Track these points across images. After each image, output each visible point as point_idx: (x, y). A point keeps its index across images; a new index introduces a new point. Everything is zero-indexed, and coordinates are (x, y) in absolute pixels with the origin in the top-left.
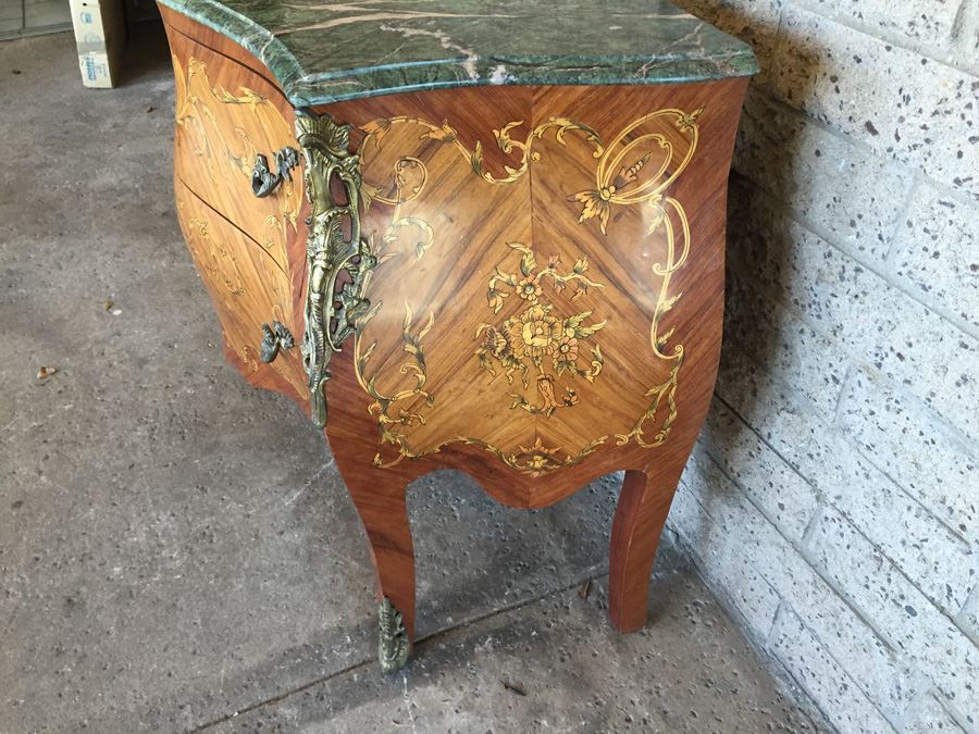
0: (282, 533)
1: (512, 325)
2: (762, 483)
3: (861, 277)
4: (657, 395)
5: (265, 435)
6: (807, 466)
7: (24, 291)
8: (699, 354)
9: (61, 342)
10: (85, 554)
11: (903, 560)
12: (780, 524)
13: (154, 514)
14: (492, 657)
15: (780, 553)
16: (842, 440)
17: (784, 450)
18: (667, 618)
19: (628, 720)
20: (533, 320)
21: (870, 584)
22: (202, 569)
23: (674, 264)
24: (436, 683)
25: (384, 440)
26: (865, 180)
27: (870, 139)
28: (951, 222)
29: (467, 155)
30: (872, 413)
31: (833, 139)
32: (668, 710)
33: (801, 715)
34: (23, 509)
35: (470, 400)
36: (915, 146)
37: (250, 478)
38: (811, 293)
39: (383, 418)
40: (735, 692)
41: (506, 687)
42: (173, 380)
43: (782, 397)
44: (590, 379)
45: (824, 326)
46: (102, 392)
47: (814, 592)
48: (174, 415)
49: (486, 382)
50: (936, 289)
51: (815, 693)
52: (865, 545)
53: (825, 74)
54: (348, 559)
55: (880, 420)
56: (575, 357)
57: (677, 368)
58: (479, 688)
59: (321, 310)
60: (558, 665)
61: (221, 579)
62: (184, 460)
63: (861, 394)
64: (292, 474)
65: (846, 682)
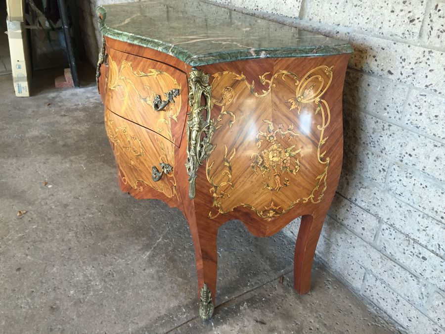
0: (145, 270)
1: (265, 153)
2: (354, 221)
3: (391, 128)
4: (320, 179)
5: (128, 230)
6: (374, 210)
7: (3, 180)
8: (335, 161)
9: (26, 200)
10: (55, 287)
11: (419, 237)
12: (363, 237)
13: (84, 268)
14: (248, 311)
15: (365, 249)
16: (388, 195)
17: (363, 204)
18: (318, 287)
19: (311, 329)
20: (273, 150)
21: (405, 252)
22: (111, 288)
23: (325, 125)
24: (226, 324)
25: (214, 205)
26: (389, 92)
27: (390, 76)
28: (425, 101)
29: (249, 86)
30: (400, 180)
31: (375, 79)
32: (326, 323)
33: (380, 319)
34: (22, 271)
35: (248, 186)
36: (409, 76)
37: (126, 249)
38: (371, 138)
39: (215, 195)
40: (352, 313)
41: (257, 322)
42: (81, 212)
43: (360, 183)
44: (295, 173)
45: (377, 150)
46: (50, 219)
47: (381, 262)
48: (85, 226)
49: (254, 178)
50: (422, 127)
51: (385, 308)
52: (402, 236)
53: (370, 56)
54: (177, 278)
55: (404, 182)
56: (289, 165)
57: (327, 167)
58: (245, 323)
59: (195, 148)
60: (277, 311)
61: (121, 291)
62: (94, 244)
63: (395, 174)
64: (144, 245)
65: (399, 298)
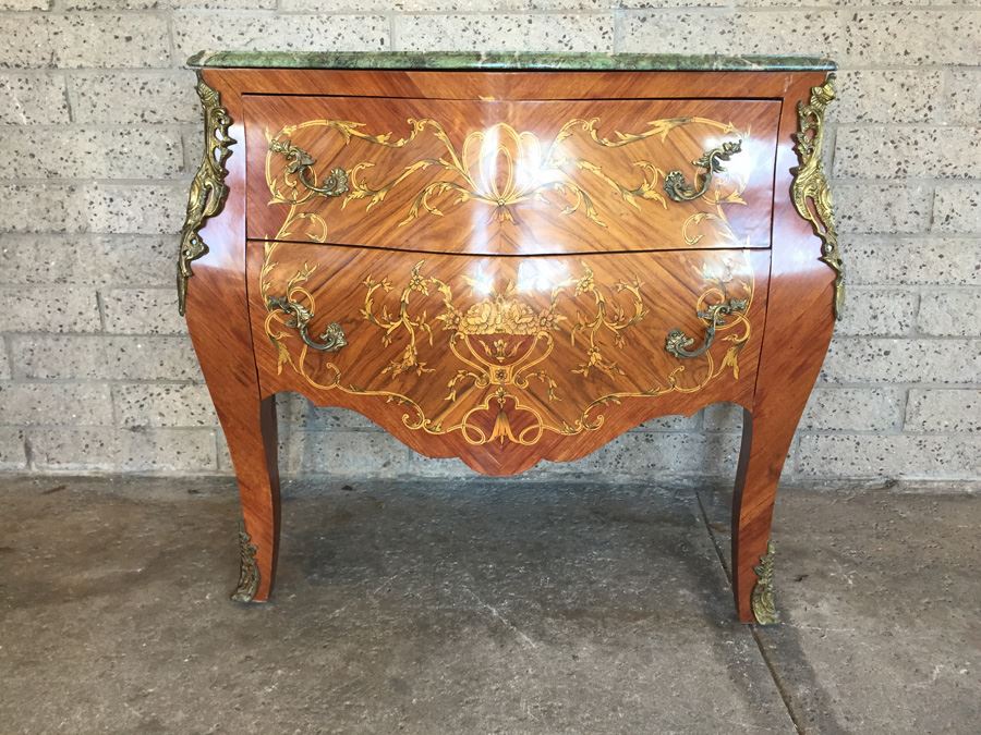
5: (411, 643)
11: (876, 328)
28: (858, 139)
33: (842, 490)
37: (476, 664)
40: (820, 505)
41: (798, 581)
42: (227, 702)
48: (306, 709)
50: (860, 173)
51: (839, 473)
58: (796, 592)
64: (491, 635)
65: (857, 440)
